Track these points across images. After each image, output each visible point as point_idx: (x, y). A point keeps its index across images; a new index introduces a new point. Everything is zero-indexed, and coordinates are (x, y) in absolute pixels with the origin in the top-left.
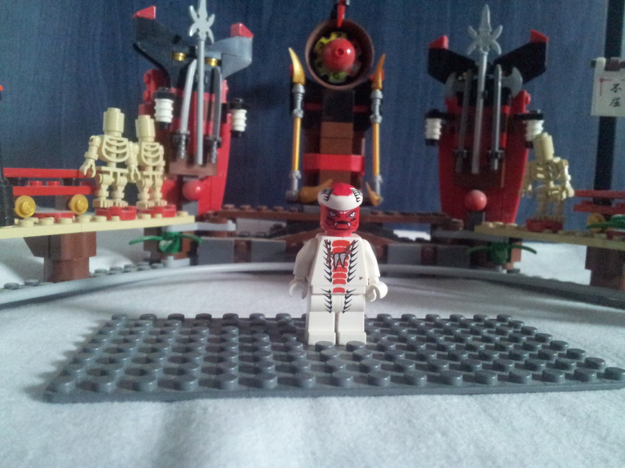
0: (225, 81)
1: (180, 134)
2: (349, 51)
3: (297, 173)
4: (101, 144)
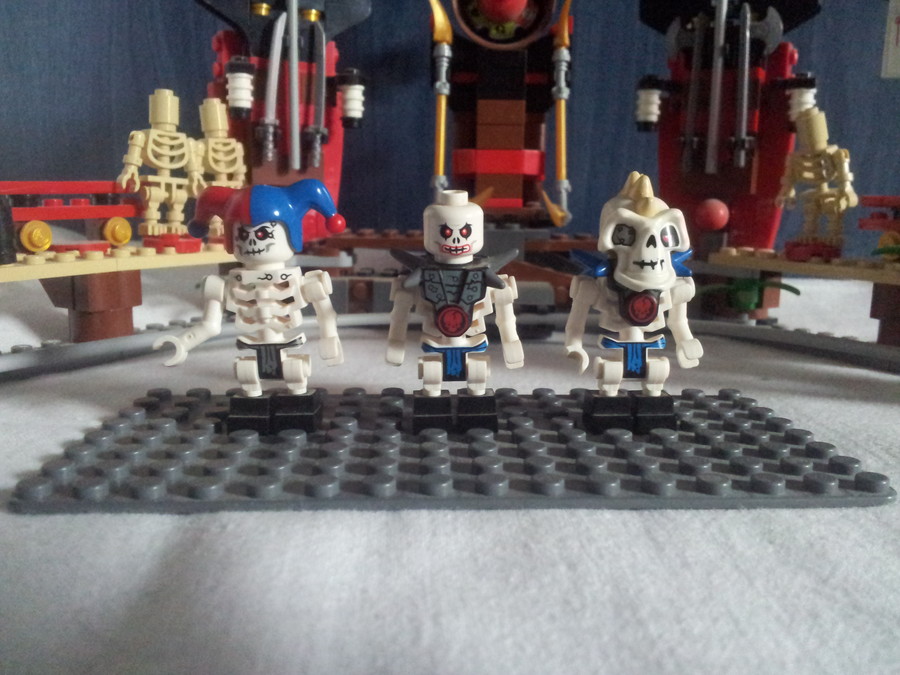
0: (333, 43)
1: (265, 126)
3: (442, 179)
4: (146, 143)
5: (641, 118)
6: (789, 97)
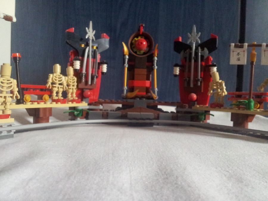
0: (99, 54)
1: (82, 74)
2: (144, 43)
3: (126, 87)
4: (53, 77)
5: (175, 73)
6: (210, 69)
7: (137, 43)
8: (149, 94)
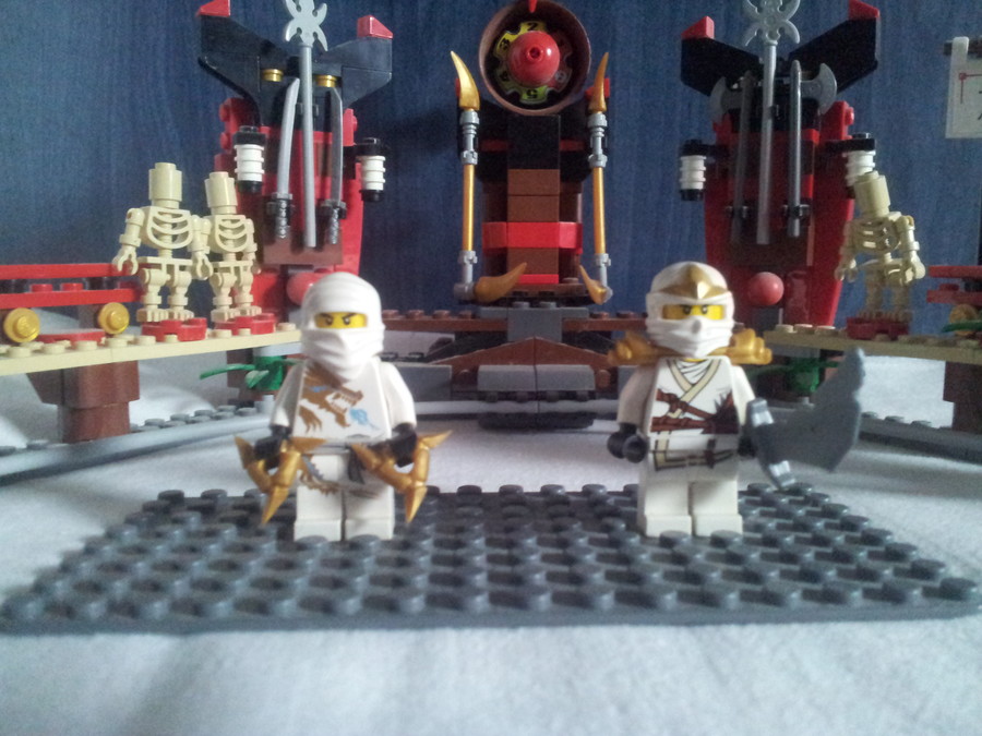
0: (350, 110)
1: (277, 200)
2: (549, 52)
3: (470, 255)
4: (145, 222)
5: (685, 186)
6: (846, 160)
7: (516, 52)
8: (574, 281)
